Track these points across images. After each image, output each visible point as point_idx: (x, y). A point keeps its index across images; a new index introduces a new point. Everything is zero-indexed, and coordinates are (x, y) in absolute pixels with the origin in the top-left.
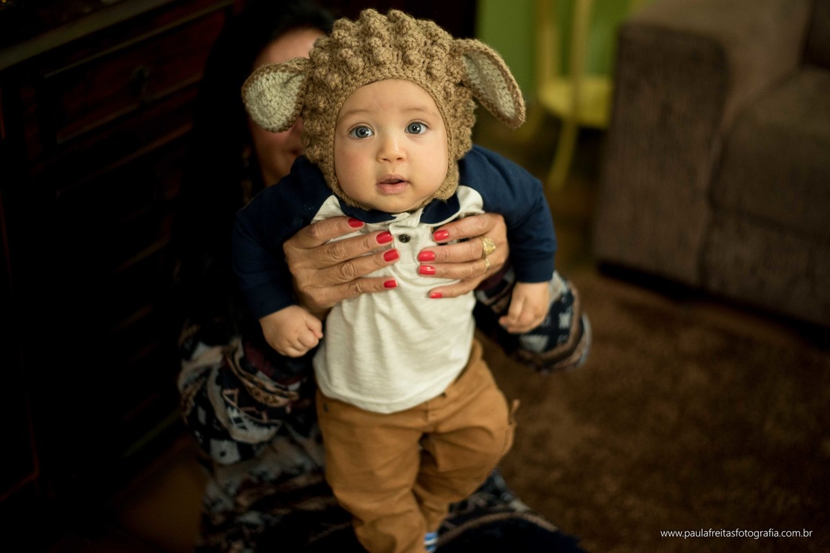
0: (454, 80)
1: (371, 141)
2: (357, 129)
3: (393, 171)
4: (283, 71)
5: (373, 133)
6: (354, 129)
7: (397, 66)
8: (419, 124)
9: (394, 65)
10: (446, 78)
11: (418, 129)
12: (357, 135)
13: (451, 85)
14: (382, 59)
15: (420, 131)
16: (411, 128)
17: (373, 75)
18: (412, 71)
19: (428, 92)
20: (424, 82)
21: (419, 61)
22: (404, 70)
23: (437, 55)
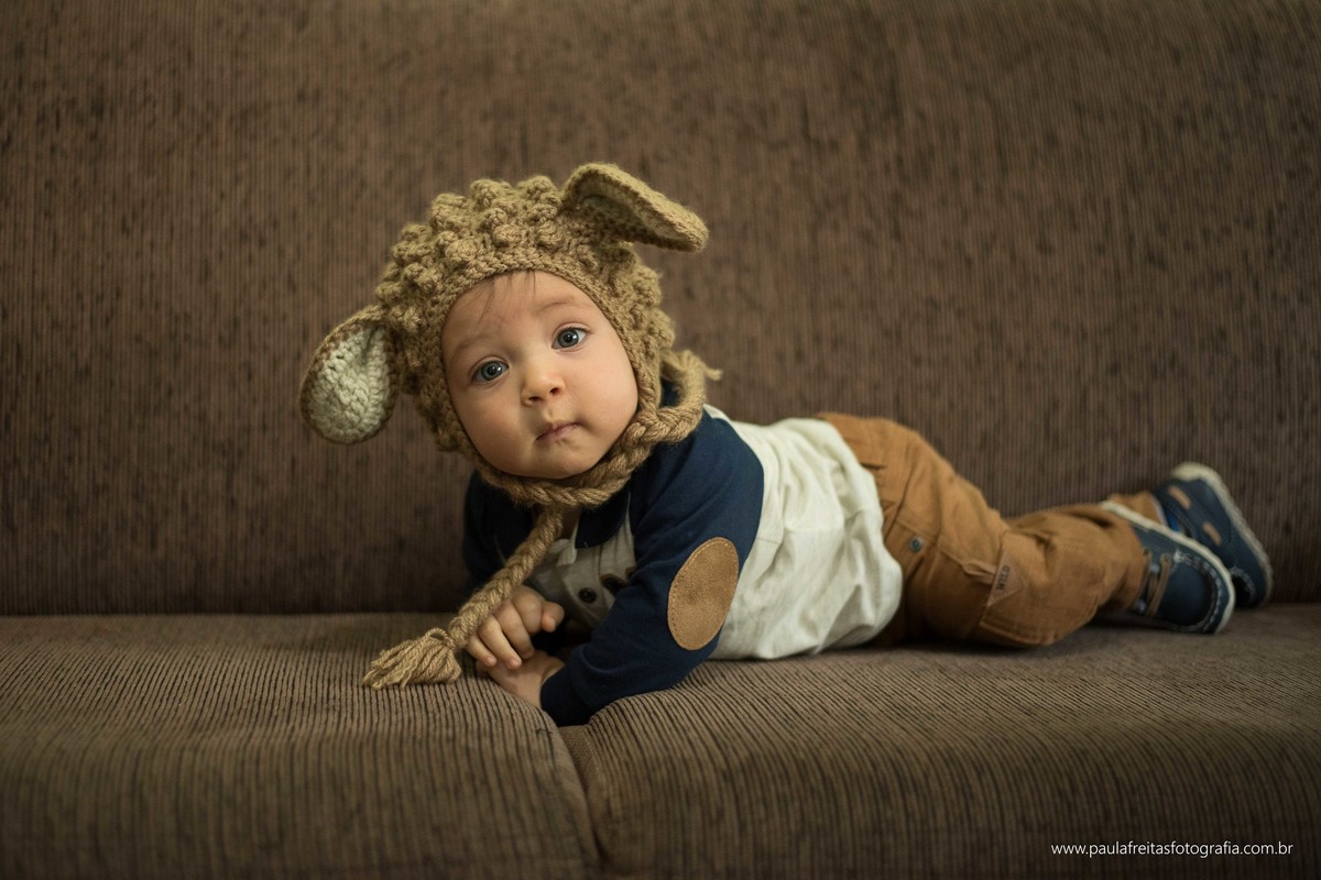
0: (587, 240)
1: (509, 379)
2: (482, 368)
3: (551, 414)
4: (355, 332)
5: (507, 366)
6: (477, 372)
7: (487, 257)
8: (573, 330)
9: (482, 258)
10: (574, 242)
11: (575, 337)
12: (485, 377)
13: (586, 248)
14: (459, 259)
15: (577, 339)
16: (562, 340)
17: (457, 285)
18: (513, 254)
19: (552, 273)
20: (537, 261)
21: (520, 236)
22: (499, 258)
23: (543, 215)
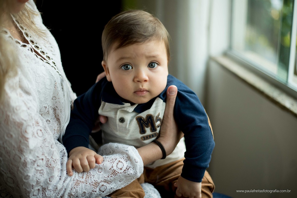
1: (131, 71)
2: (124, 65)
3: (142, 86)
5: (132, 68)
8: (154, 63)
12: (124, 68)
16: (150, 65)
